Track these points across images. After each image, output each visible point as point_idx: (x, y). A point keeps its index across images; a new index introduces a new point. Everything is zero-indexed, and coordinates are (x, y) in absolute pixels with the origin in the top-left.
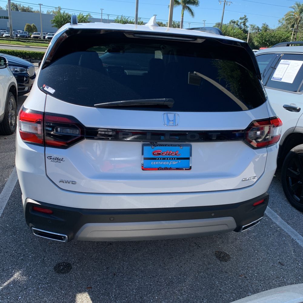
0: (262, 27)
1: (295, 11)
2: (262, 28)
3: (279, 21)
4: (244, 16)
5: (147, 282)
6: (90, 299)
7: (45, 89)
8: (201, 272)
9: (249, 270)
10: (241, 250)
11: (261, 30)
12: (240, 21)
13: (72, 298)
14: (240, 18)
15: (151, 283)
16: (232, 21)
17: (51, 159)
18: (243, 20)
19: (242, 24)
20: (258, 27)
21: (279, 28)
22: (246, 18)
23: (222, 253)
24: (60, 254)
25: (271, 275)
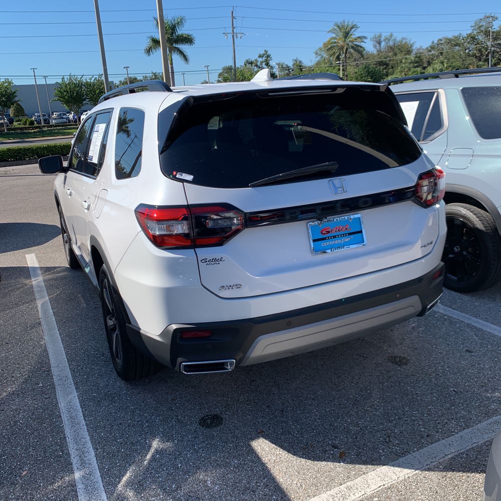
0: (294, 64)
1: (336, 36)
2: (293, 66)
3: (316, 54)
4: (264, 52)
5: (327, 408)
6: (270, 443)
7: (177, 177)
8: (384, 383)
9: (437, 367)
10: (416, 349)
11: (293, 70)
12: (260, 60)
13: (247, 448)
14: (258, 55)
15: (333, 408)
16: (247, 61)
17: (207, 261)
18: (264, 58)
19: (264, 64)
20: (288, 67)
21: (318, 64)
22: (268, 53)
23: (395, 357)
24: (194, 408)
25: (464, 364)
